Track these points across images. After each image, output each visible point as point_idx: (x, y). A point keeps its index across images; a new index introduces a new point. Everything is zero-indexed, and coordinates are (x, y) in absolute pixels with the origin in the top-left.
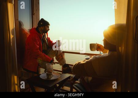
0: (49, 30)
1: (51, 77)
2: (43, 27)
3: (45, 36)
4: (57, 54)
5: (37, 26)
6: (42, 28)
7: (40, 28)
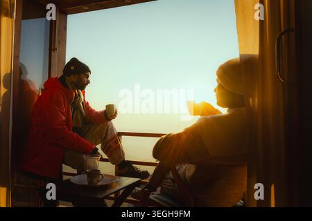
0: (88, 82)
1: (98, 181)
2: (77, 76)
3: (79, 96)
4: (105, 137)
5: (62, 74)
6: (73, 78)
7: (68, 78)
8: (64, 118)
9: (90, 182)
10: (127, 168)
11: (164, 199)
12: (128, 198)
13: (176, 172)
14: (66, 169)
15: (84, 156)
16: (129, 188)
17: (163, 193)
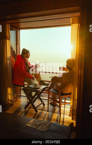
8: (24, 68)
9: (35, 87)
10: (42, 83)
11: (54, 91)
12: (44, 92)
13: (56, 85)
14: (26, 83)
15: (31, 80)
16: (44, 89)
17: (53, 90)
